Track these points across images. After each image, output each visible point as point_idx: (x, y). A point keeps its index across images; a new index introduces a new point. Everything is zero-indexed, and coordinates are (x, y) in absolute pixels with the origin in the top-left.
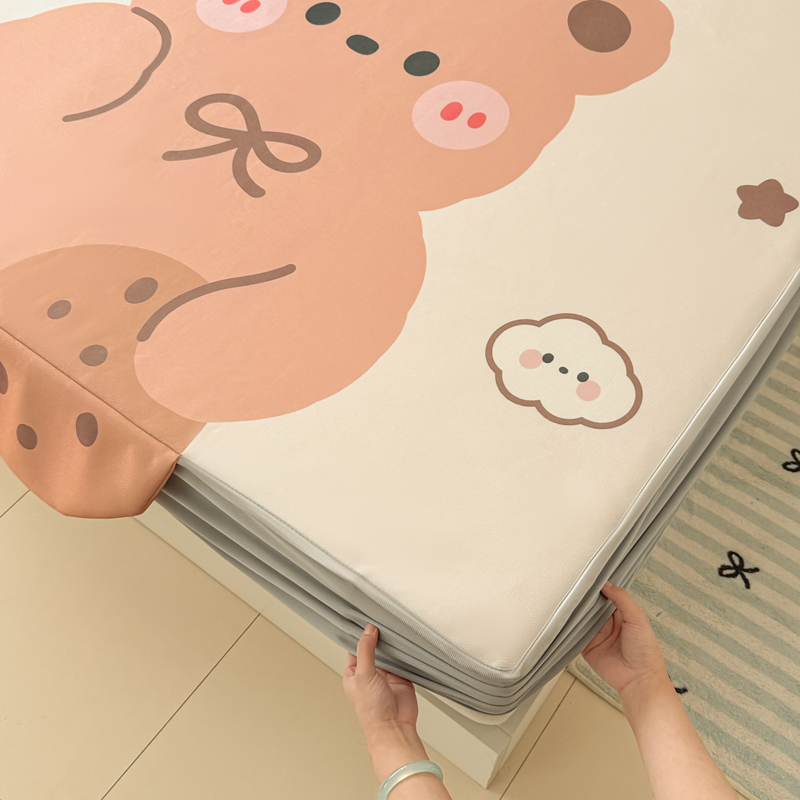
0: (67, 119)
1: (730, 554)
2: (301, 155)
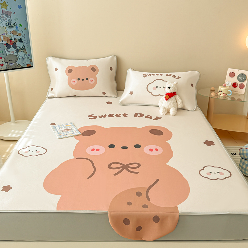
2: (137, 165)
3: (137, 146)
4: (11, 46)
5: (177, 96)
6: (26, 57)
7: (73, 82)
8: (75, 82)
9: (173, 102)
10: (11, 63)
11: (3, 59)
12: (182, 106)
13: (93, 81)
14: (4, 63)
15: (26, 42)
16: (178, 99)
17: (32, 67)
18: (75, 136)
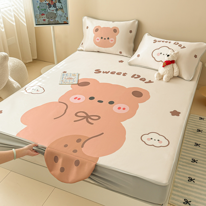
0: (54, 119)
1: (189, 178)
2: (97, 118)
3: (111, 103)
4: (52, 5)
5: (175, 65)
6: (63, 16)
7: (97, 39)
8: (98, 40)
9: (169, 69)
10: (52, 20)
11: (45, 15)
12: (178, 75)
13: (113, 41)
14: (46, 19)
15: (64, 3)
16: (175, 67)
17: (68, 24)
18: (72, 84)
